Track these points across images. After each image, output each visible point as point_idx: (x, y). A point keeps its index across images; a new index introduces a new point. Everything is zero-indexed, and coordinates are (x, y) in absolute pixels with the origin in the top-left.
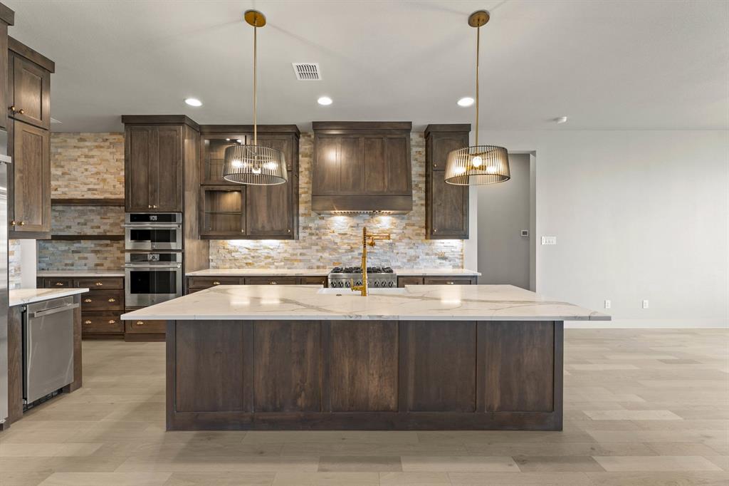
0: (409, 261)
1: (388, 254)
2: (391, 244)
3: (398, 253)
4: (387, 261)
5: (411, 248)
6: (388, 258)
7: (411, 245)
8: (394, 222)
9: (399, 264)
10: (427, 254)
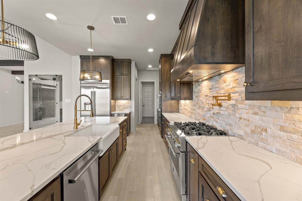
0: (253, 132)
1: (232, 117)
2: (234, 106)
3: (240, 118)
4: (230, 125)
5: (256, 114)
6: (231, 122)
7: (256, 110)
8: (237, 77)
9: (241, 133)
10: (282, 129)
